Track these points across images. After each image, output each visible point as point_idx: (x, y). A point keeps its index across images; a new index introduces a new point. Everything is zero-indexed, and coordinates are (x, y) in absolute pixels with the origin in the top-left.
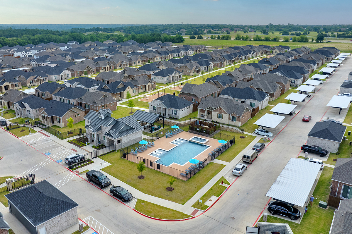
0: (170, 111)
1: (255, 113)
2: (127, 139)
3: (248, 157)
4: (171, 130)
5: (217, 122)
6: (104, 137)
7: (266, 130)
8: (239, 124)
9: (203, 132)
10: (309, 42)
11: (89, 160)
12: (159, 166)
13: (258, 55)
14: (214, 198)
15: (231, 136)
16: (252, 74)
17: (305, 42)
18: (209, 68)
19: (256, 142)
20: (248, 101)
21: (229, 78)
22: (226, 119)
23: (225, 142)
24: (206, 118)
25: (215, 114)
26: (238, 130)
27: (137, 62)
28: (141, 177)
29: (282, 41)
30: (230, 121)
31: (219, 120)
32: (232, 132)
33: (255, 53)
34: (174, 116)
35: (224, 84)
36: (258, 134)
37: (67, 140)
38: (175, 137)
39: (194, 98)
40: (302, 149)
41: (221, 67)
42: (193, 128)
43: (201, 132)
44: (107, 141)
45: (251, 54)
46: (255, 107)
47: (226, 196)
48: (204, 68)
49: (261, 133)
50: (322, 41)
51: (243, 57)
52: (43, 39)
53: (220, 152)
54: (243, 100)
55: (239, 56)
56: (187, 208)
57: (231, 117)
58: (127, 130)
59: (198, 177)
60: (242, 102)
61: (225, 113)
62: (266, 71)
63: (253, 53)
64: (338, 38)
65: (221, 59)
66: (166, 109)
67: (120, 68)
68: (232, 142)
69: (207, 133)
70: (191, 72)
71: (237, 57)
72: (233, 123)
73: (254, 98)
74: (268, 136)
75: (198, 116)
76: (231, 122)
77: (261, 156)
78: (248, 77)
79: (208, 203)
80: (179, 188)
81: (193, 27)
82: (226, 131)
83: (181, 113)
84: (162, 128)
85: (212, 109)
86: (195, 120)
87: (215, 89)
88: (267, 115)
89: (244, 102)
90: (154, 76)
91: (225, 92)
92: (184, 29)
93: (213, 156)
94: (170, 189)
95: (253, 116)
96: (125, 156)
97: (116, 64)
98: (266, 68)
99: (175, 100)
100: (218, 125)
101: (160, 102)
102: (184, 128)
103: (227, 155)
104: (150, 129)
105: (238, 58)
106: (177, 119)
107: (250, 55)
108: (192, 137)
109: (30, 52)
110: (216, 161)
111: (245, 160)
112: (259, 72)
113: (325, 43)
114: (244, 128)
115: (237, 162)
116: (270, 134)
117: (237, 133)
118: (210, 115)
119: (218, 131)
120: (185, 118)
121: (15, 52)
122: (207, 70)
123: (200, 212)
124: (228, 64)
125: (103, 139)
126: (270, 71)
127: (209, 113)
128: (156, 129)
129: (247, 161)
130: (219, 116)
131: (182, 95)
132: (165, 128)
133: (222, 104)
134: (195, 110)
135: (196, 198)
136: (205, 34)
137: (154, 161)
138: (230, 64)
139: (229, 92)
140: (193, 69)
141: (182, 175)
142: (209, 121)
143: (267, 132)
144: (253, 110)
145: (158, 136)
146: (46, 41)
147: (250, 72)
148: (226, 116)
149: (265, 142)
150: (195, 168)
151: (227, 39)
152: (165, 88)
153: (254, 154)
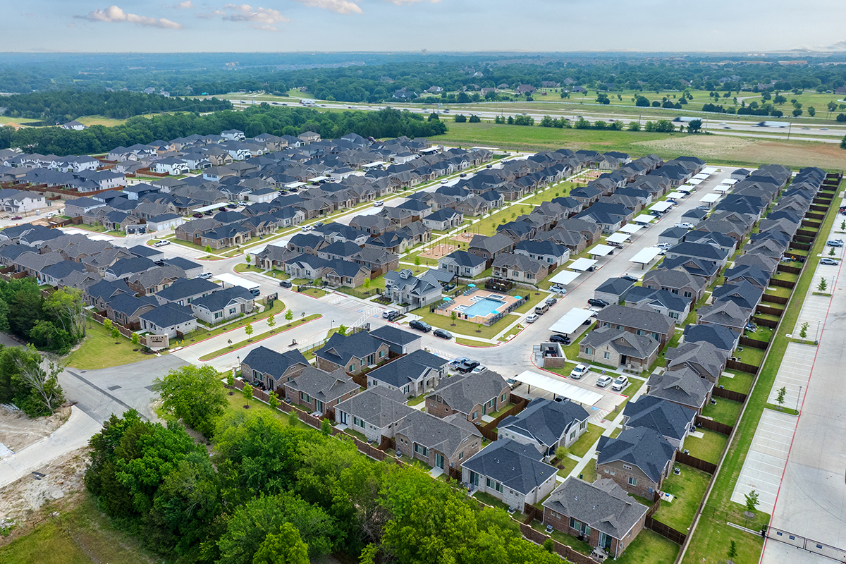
0: (462, 270)
1: (552, 269)
2: (431, 297)
3: (540, 309)
4: (467, 288)
5: (512, 280)
6: (408, 296)
7: (559, 286)
8: (535, 281)
9: (499, 290)
10: (675, 131)
11: (402, 315)
12: (466, 317)
13: (574, 172)
14: (512, 336)
15: (526, 293)
16: (557, 216)
17: (668, 132)
18: (498, 203)
19: (550, 297)
20: (546, 257)
21: (526, 224)
22: (521, 276)
23: (520, 298)
24: (501, 275)
25: (510, 272)
26: (534, 287)
27: (387, 189)
28: (453, 325)
29: (628, 130)
30: (526, 278)
31: (514, 278)
32: (527, 289)
33: (570, 169)
34: (467, 274)
35: (520, 234)
36: (552, 290)
37: (369, 299)
38: (472, 295)
39: (486, 253)
40: (589, 302)
41: (515, 199)
42: (489, 286)
43: (497, 290)
44: (411, 298)
45: (564, 171)
46: (553, 264)
47: (520, 335)
48: (491, 203)
49: (555, 289)
50: (698, 130)
51: (550, 178)
52: (173, 126)
53: (516, 306)
54: (540, 256)
55: (544, 179)
56: (494, 341)
57: (526, 274)
58: (429, 289)
59: (499, 324)
60: (539, 258)
61: (520, 270)
62: (577, 209)
63: (567, 169)
64: (739, 116)
65: (515, 186)
66: (458, 267)
67: (364, 200)
68: (527, 298)
69: (504, 291)
70: (474, 211)
71: (541, 180)
72: (529, 281)
73: (552, 254)
74: (561, 292)
75: (493, 274)
76: (526, 280)
77: (551, 309)
78: (550, 221)
79: (508, 338)
80: (485, 330)
81: (456, 81)
82: (522, 288)
83: (475, 271)
84: (456, 287)
85: (507, 266)
86: (490, 278)
87: (508, 241)
88: (563, 272)
89: (542, 258)
90: (428, 220)
91: (520, 246)
92: (437, 85)
93: (510, 309)
94: (479, 331)
95: (550, 273)
96: (433, 311)
97: (359, 196)
98: (578, 203)
99: (467, 257)
100: (514, 282)
101: (452, 260)
102: (480, 286)
103: (521, 309)
104: (446, 287)
105: (542, 182)
106: (470, 277)
107: (560, 174)
108: (489, 294)
109: (184, 164)
110: (513, 313)
111: (537, 311)
112: (567, 212)
113: (703, 134)
114: (538, 286)
115: (531, 313)
116: (563, 290)
117: (532, 290)
118: (505, 273)
119: (514, 289)
120: (479, 276)
121: (159, 165)
122: (496, 207)
123: (502, 343)
124: (526, 192)
125: (406, 297)
126: (584, 208)
127: (504, 270)
128: (451, 288)
129: (540, 312)
130: (515, 274)
131: (472, 250)
132: (460, 287)
133: (518, 260)
134: (488, 266)
135: (501, 334)
136: (481, 101)
137: (462, 312)
138: (529, 193)
139: (525, 246)
140: (477, 207)
141: (485, 323)
142: (504, 279)
143: (561, 288)
144: (551, 267)
145: (457, 294)
146: (178, 129)
147: (554, 213)
148: (521, 274)
149: (557, 297)
150: (496, 318)
151: (526, 124)
152: (443, 236)
153: (545, 306)
